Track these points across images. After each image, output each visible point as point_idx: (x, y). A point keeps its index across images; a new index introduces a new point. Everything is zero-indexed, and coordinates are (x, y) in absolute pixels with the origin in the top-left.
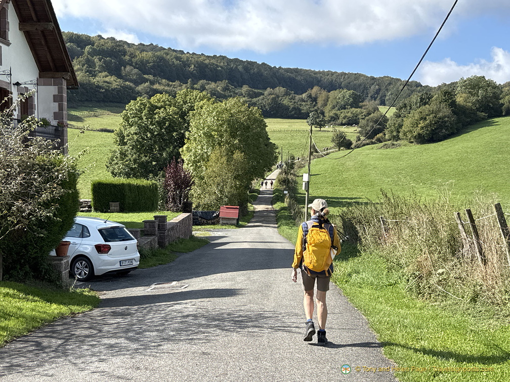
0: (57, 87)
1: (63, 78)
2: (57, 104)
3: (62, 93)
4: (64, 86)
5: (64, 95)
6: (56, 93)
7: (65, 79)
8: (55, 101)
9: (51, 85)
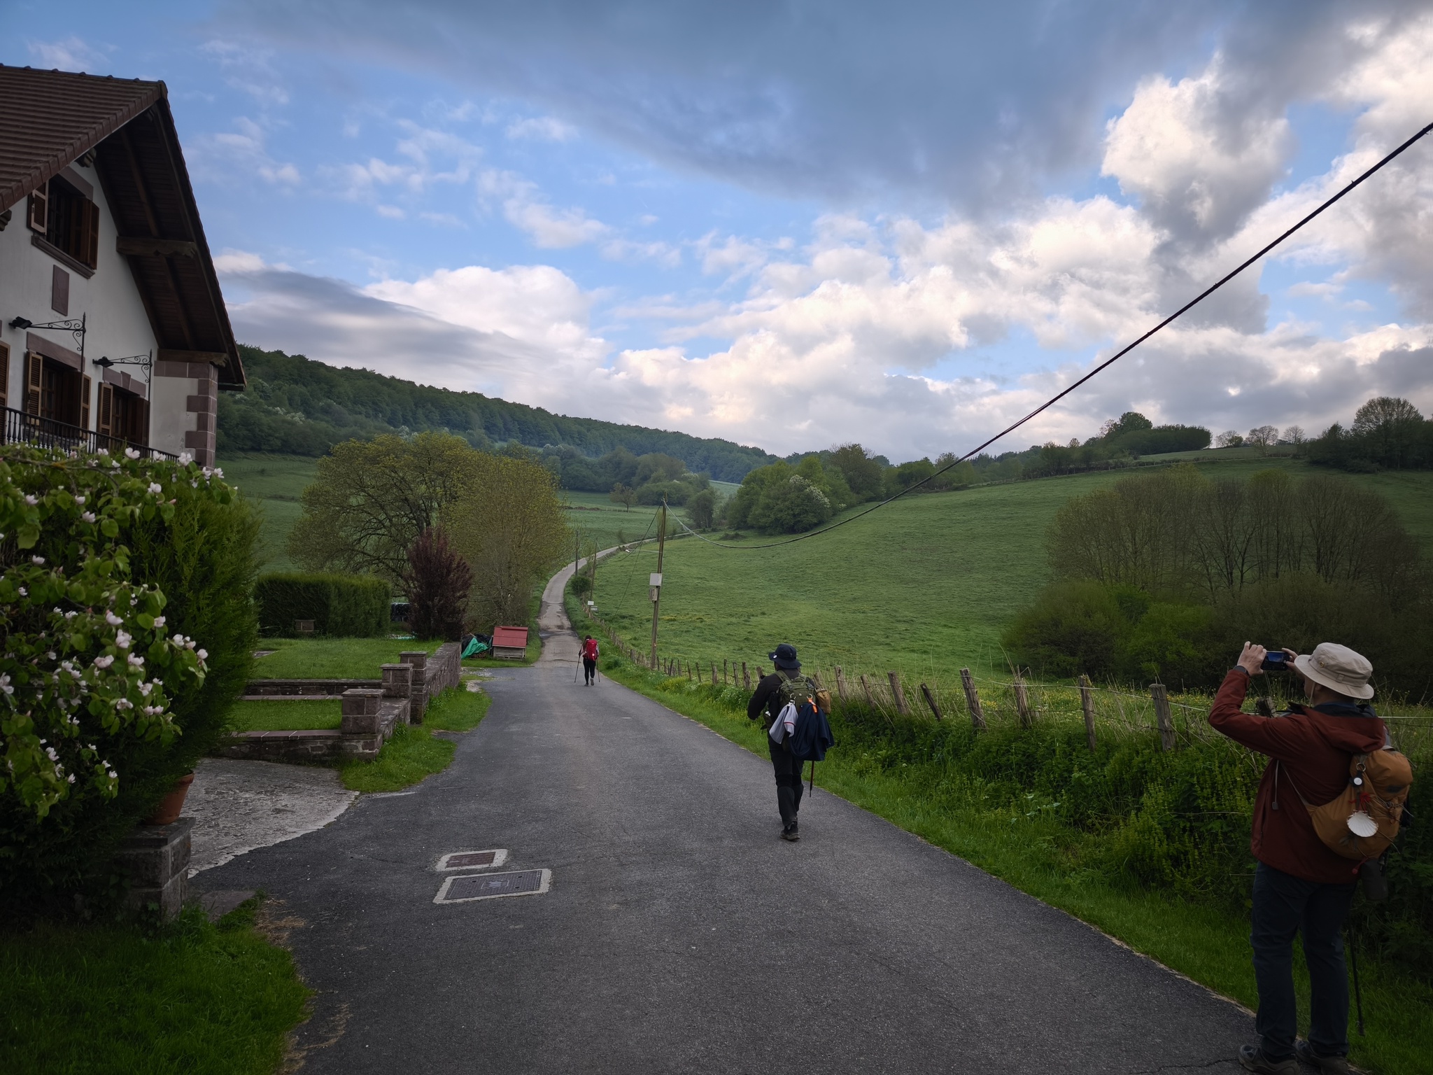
0: (196, 380)
1: (212, 363)
2: (193, 416)
3: (208, 393)
4: (213, 379)
5: (212, 397)
6: (195, 393)
7: (215, 366)
8: (190, 408)
9: (183, 375)
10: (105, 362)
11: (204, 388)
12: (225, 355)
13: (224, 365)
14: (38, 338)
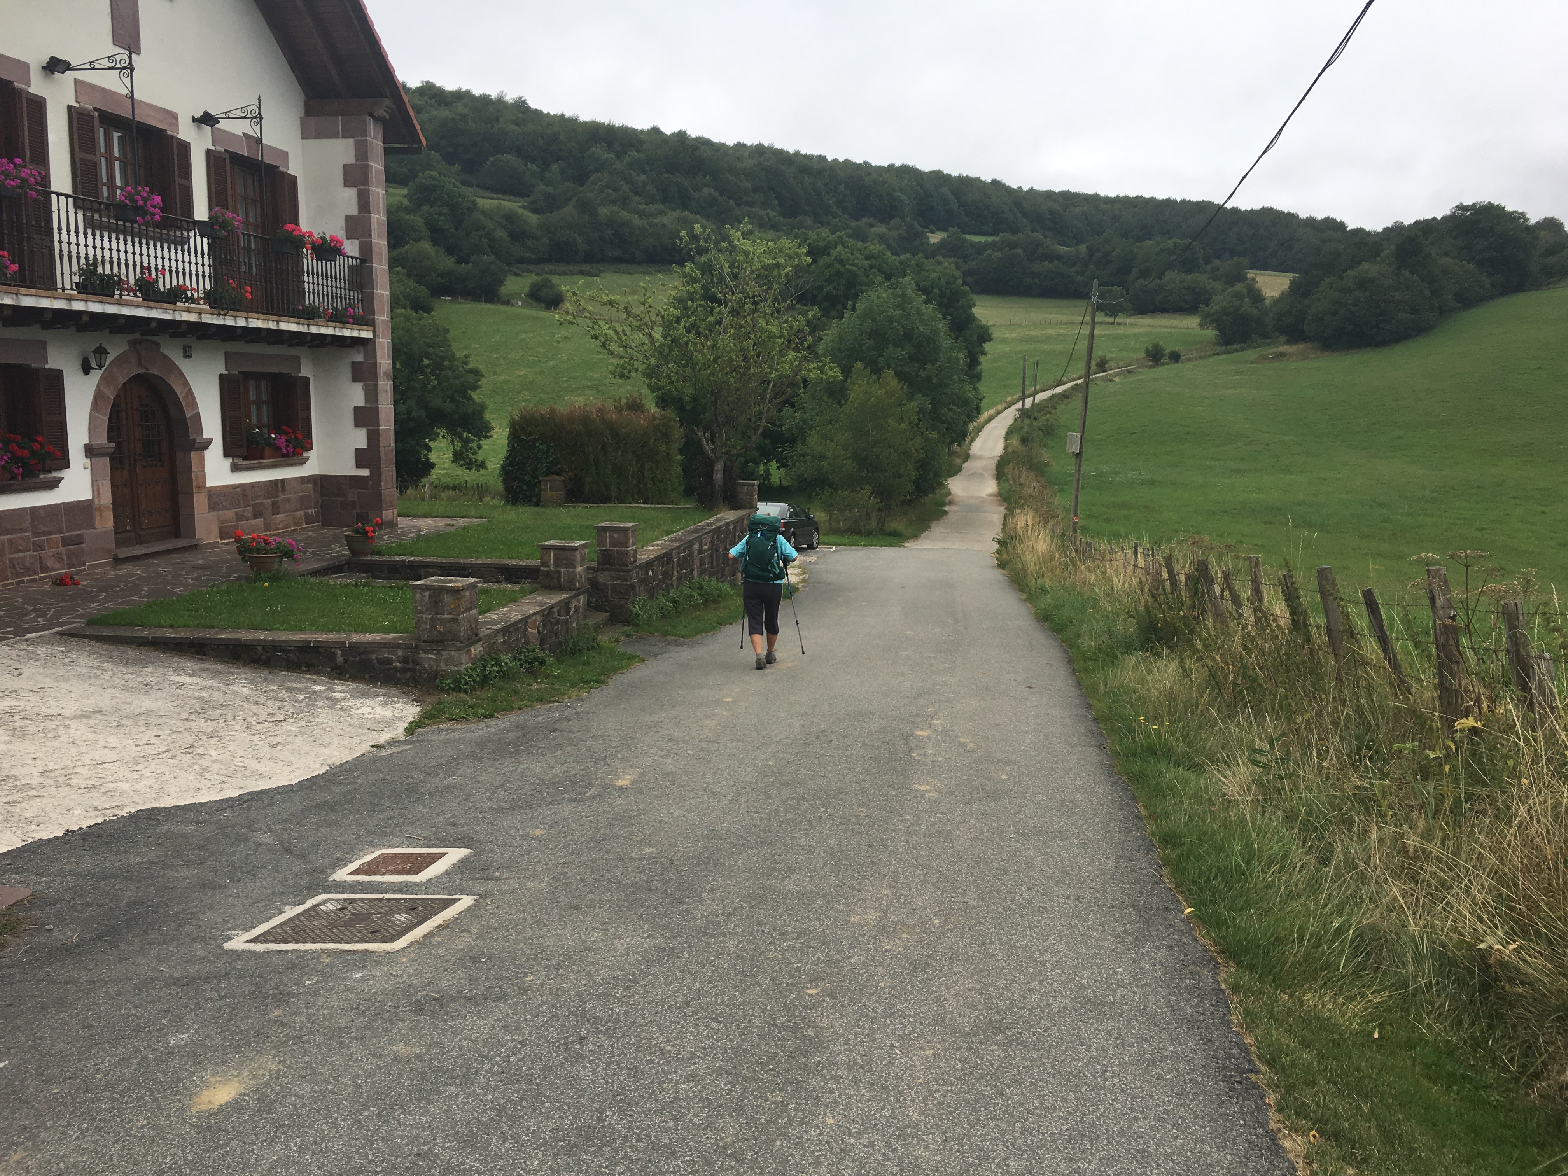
0: (351, 142)
1: (371, 115)
2: (351, 193)
3: (369, 159)
4: (375, 138)
5: (374, 165)
6: (351, 159)
7: (377, 119)
8: (347, 183)
9: (334, 135)
10: (207, 120)
11: (362, 152)
12: (387, 102)
13: (388, 117)
14: (93, 88)
